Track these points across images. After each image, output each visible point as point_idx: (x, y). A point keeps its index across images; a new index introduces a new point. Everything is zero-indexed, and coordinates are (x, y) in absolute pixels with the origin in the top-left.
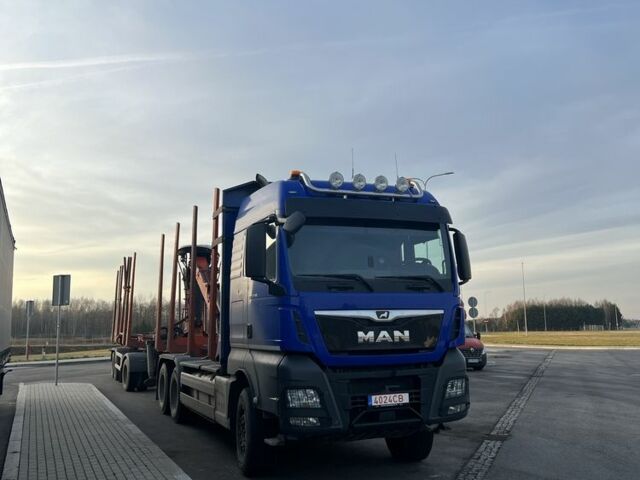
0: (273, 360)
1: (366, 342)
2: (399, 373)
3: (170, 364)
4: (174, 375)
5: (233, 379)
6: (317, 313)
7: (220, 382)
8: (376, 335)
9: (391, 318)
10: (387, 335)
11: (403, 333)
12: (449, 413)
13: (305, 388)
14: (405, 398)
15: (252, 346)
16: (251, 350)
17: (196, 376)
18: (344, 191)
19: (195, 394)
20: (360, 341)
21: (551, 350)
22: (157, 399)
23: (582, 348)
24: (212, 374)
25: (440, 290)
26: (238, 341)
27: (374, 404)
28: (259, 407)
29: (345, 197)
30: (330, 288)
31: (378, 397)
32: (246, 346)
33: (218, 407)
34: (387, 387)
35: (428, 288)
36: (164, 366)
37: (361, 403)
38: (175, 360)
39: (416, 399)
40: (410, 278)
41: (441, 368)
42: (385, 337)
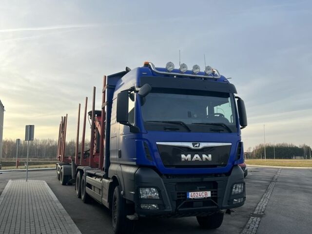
0: (132, 170)
1: (186, 161)
2: (206, 179)
3: (82, 172)
4: (83, 178)
5: (111, 181)
6: (157, 143)
7: (105, 182)
8: (192, 157)
9: (201, 147)
10: (199, 157)
11: (208, 156)
12: (234, 203)
14: (208, 194)
15: (121, 162)
16: (120, 164)
17: (93, 179)
18: (175, 74)
19: (93, 188)
20: (183, 160)
21: (279, 168)
22: (75, 189)
24: (101, 178)
25: (230, 131)
26: (114, 159)
27: (190, 197)
28: (124, 197)
29: (175, 77)
30: (165, 129)
31: (193, 193)
32: (118, 162)
33: (104, 196)
34: (198, 188)
35: (223, 130)
36: (79, 173)
37: (183, 196)
38: (84, 170)
39: (215, 195)
40: (212, 124)
41: (230, 177)
42: (197, 158)
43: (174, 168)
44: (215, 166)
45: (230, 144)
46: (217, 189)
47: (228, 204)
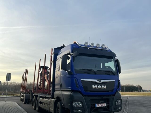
1: (95, 88)
2: (104, 98)
3: (37, 96)
4: (38, 99)
5: (55, 99)
6: (81, 80)
7: (52, 100)
8: (97, 87)
9: (101, 82)
11: (105, 86)
12: (117, 109)
13: (78, 101)
14: (105, 105)
15: (62, 90)
17: (44, 99)
18: (88, 47)
19: (44, 104)
20: (93, 88)
22: (32, 106)
23: (136, 96)
24: (49, 98)
25: (114, 75)
26: (57, 88)
27: (97, 106)
28: (64, 107)
29: (88, 49)
30: (85, 73)
31: (98, 104)
32: (60, 90)
33: (51, 107)
34: (100, 102)
35: (111, 74)
36: (35, 97)
37: (93, 106)
38: (38, 95)
39: (108, 105)
40: (106, 71)
41: (115, 97)
42: (100, 87)
43: (89, 92)
44: (108, 91)
45: (115, 81)
46: (109, 102)
47: (115, 110)
